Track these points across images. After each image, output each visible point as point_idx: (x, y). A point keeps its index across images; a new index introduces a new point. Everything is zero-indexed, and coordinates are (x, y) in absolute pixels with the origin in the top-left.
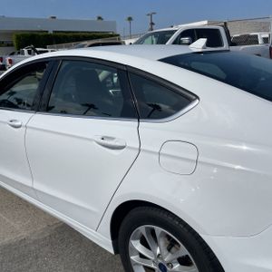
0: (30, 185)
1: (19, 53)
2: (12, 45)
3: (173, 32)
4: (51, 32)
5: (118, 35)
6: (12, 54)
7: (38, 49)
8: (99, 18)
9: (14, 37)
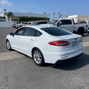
0: (20, 48)
1: (20, 23)
2: (18, 21)
3: (58, 20)
4: (29, 17)
5: (49, 19)
6: (18, 23)
7: (25, 22)
8: (44, 13)
9: (19, 18)
